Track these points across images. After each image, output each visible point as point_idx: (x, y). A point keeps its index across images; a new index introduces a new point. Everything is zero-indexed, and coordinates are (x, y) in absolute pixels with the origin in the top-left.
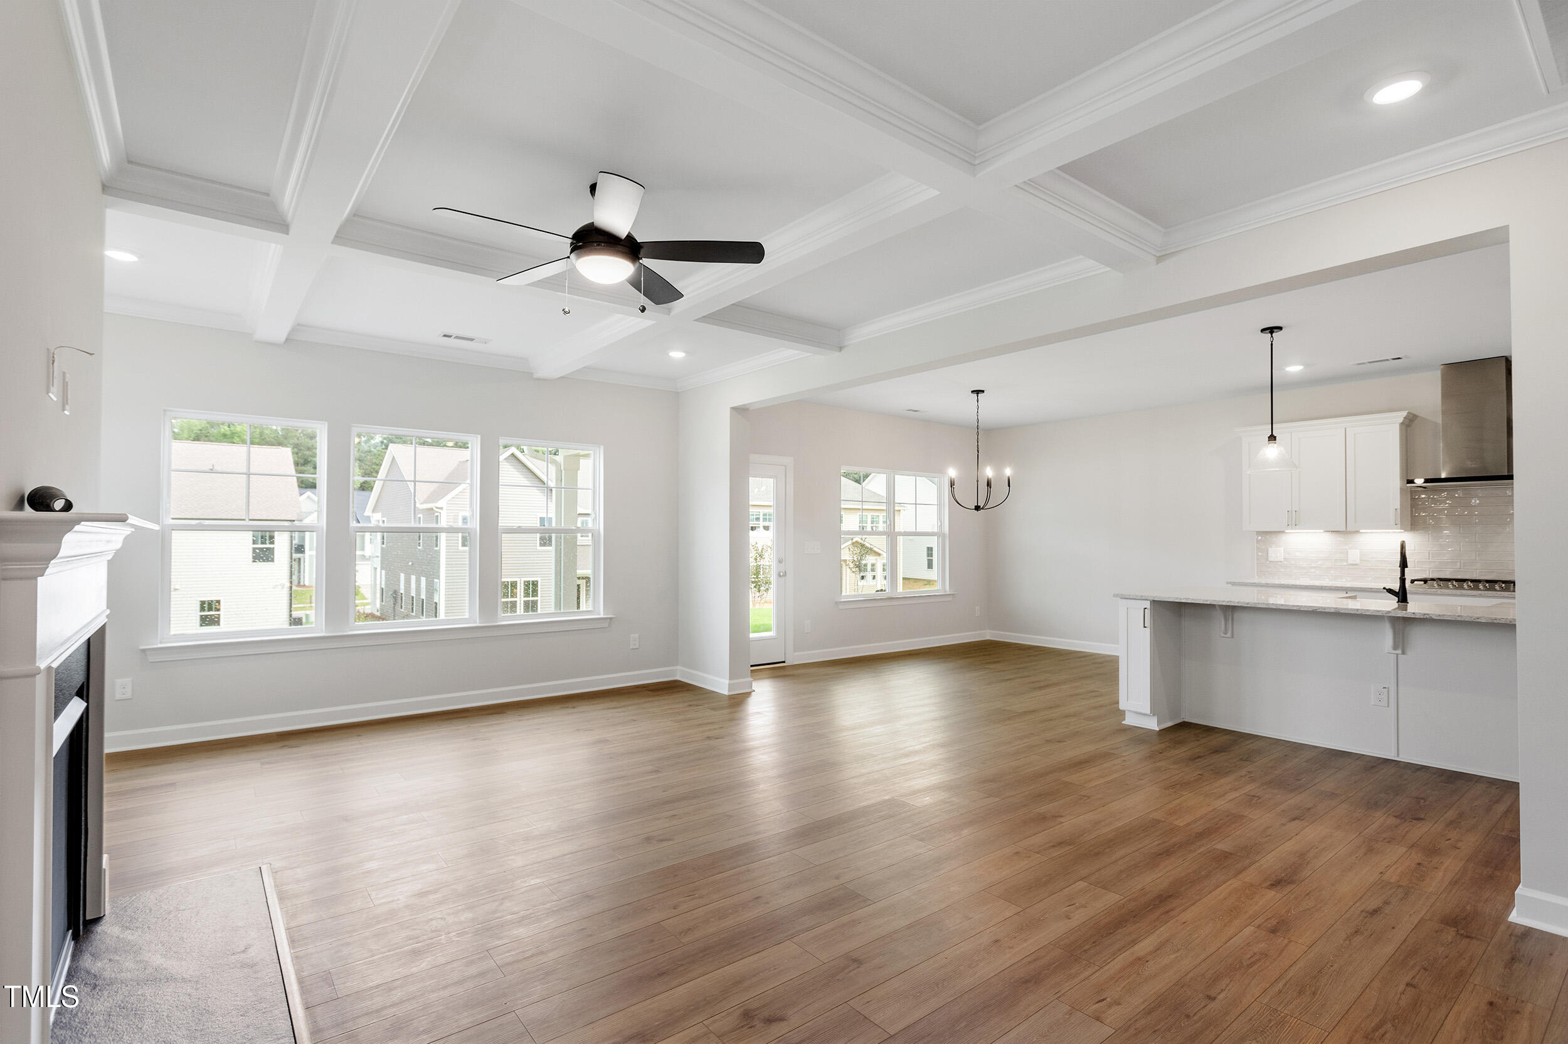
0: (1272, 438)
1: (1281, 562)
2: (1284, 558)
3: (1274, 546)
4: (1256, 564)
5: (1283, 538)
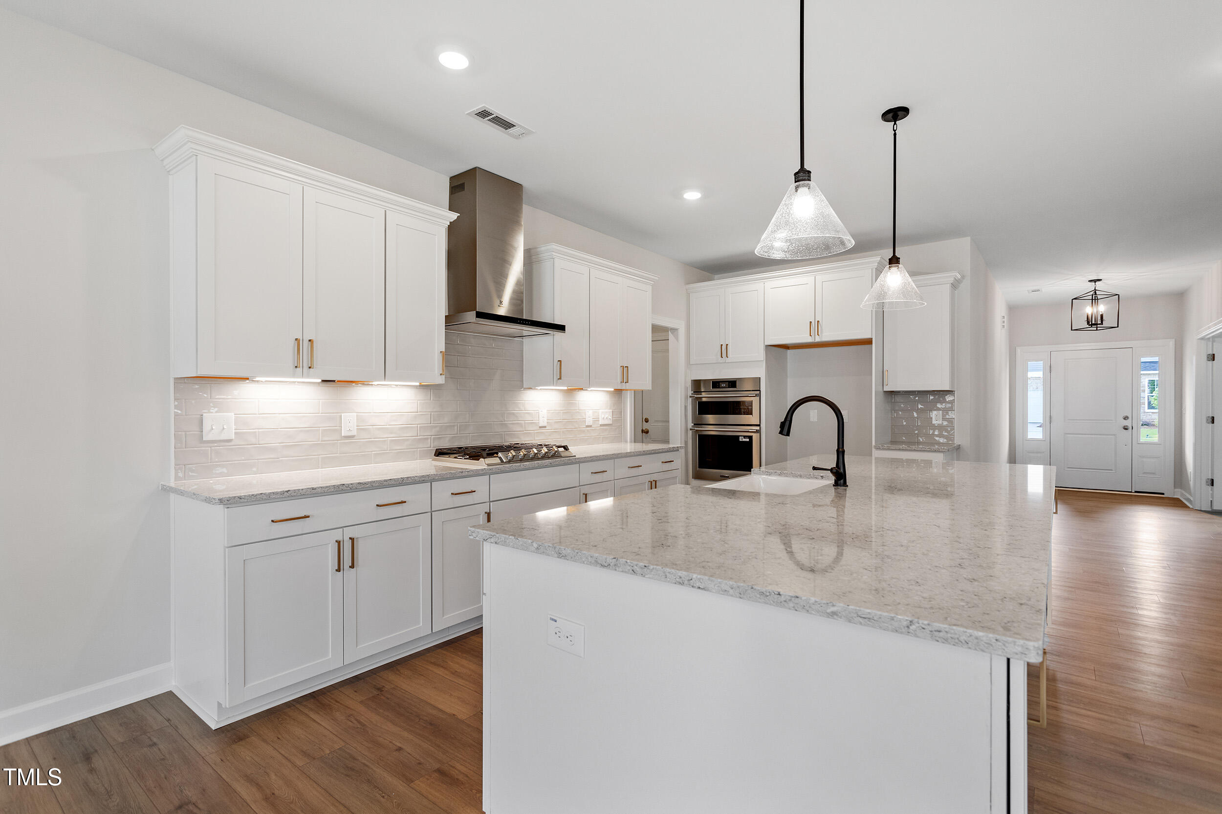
1: (230, 441)
2: (236, 433)
3: (214, 410)
4: (173, 449)
5: (236, 392)
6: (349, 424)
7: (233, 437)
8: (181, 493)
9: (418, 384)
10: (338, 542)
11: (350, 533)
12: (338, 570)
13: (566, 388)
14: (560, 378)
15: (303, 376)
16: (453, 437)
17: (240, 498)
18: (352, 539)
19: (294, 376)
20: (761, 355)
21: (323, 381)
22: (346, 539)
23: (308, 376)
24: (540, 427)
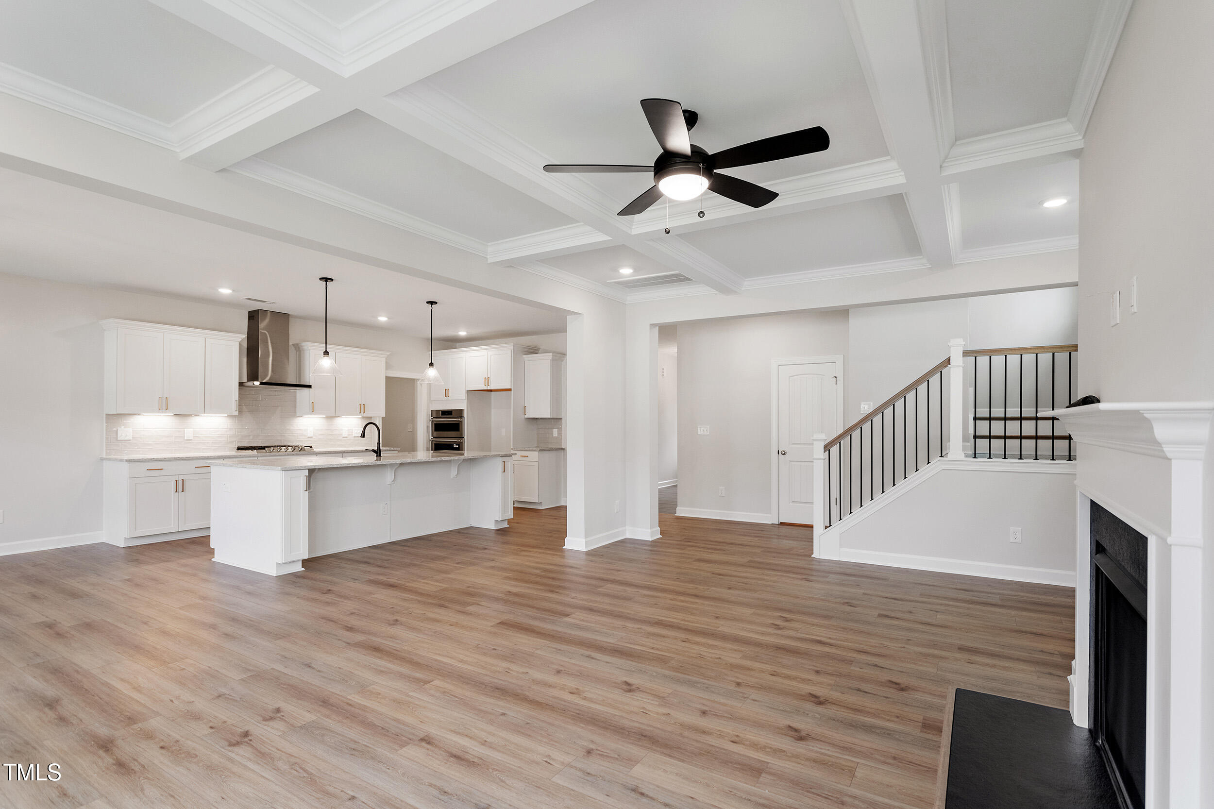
0: (326, 353)
1: (130, 440)
2: (133, 437)
3: (123, 427)
4: (105, 443)
5: (132, 420)
6: (189, 434)
7: (131, 439)
8: (109, 459)
9: (226, 415)
10: (176, 481)
11: (181, 478)
12: (176, 492)
13: (324, 416)
14: (313, 412)
15: (163, 413)
16: (249, 442)
17: (134, 460)
18: (183, 480)
19: (159, 413)
20: (463, 396)
21: (175, 415)
22: (180, 480)
23: (165, 413)
24: (309, 437)
